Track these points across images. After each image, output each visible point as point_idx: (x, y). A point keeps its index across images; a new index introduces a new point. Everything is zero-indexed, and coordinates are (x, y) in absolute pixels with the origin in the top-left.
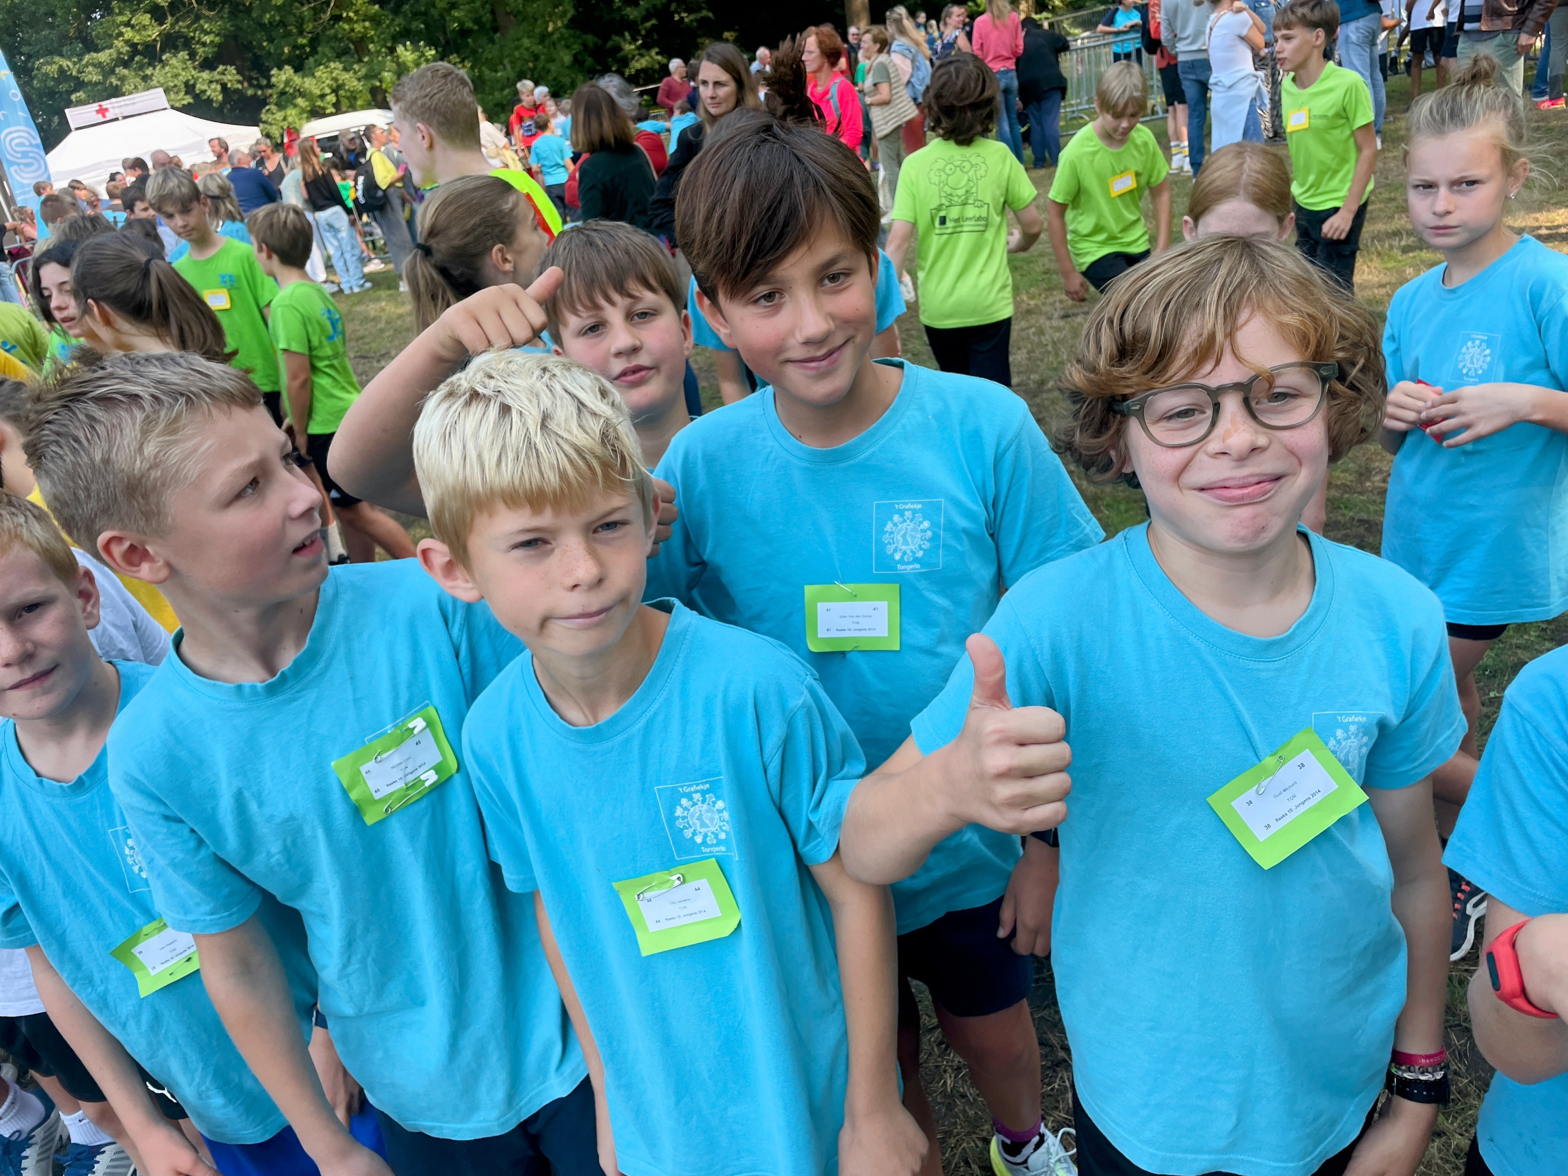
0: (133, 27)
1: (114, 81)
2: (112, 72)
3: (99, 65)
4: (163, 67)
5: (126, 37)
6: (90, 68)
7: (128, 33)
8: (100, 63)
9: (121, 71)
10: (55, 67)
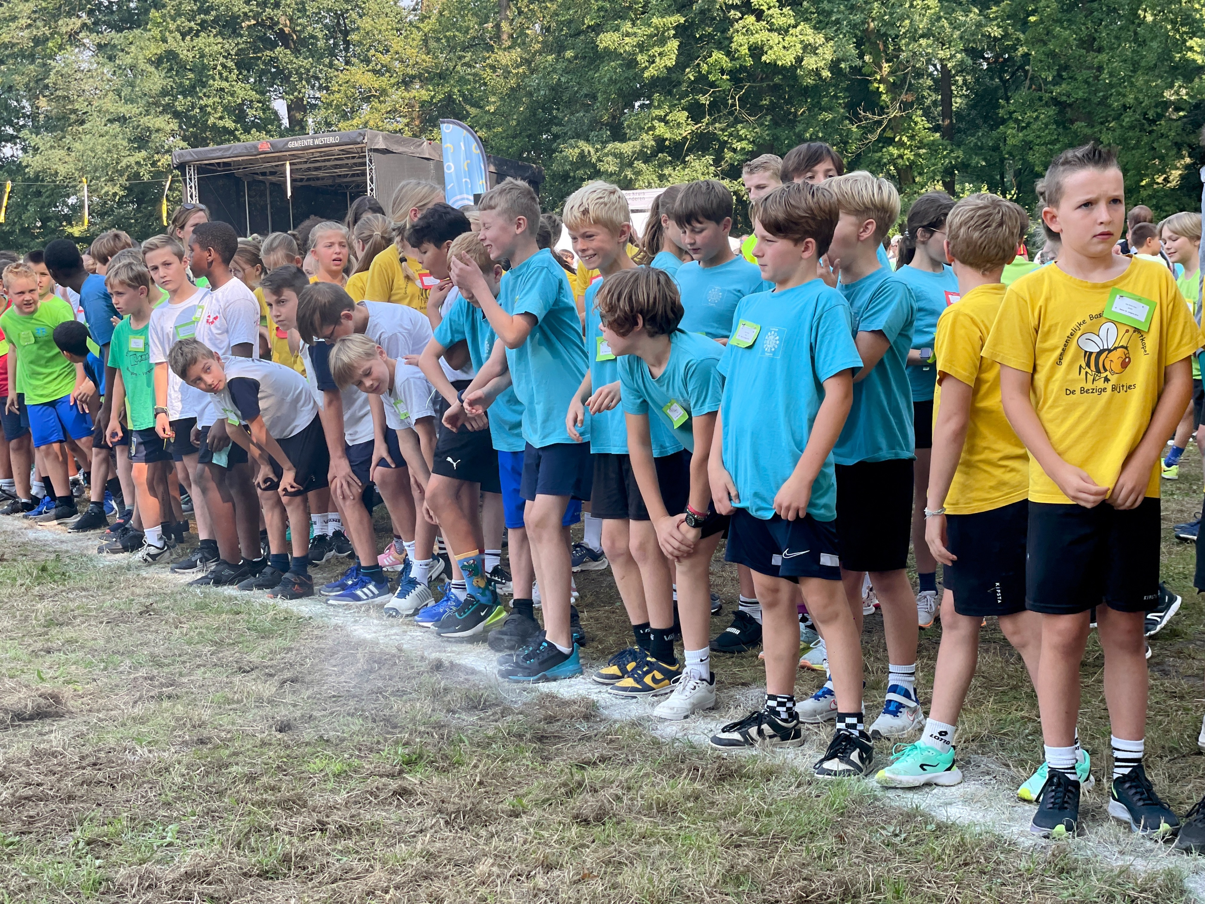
0: (666, 123)
1: (629, 174)
2: (630, 165)
3: (619, 156)
4: (684, 169)
5: (657, 132)
6: (610, 158)
7: (661, 129)
8: (621, 153)
9: (639, 165)
10: (577, 151)
